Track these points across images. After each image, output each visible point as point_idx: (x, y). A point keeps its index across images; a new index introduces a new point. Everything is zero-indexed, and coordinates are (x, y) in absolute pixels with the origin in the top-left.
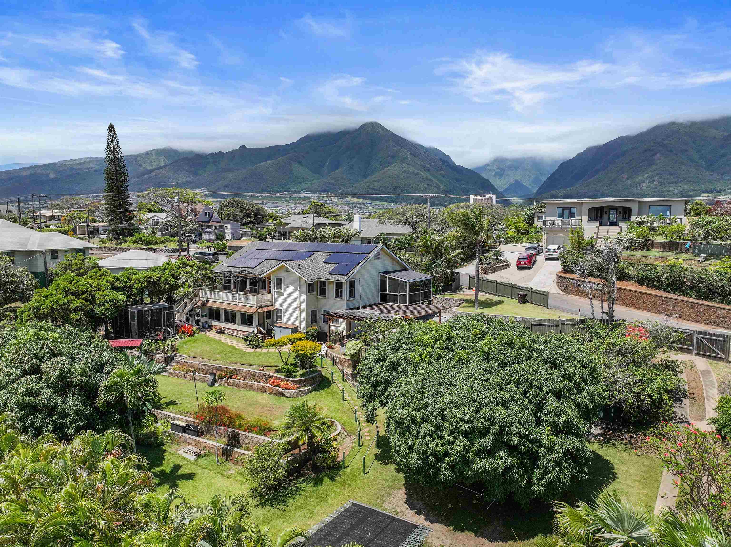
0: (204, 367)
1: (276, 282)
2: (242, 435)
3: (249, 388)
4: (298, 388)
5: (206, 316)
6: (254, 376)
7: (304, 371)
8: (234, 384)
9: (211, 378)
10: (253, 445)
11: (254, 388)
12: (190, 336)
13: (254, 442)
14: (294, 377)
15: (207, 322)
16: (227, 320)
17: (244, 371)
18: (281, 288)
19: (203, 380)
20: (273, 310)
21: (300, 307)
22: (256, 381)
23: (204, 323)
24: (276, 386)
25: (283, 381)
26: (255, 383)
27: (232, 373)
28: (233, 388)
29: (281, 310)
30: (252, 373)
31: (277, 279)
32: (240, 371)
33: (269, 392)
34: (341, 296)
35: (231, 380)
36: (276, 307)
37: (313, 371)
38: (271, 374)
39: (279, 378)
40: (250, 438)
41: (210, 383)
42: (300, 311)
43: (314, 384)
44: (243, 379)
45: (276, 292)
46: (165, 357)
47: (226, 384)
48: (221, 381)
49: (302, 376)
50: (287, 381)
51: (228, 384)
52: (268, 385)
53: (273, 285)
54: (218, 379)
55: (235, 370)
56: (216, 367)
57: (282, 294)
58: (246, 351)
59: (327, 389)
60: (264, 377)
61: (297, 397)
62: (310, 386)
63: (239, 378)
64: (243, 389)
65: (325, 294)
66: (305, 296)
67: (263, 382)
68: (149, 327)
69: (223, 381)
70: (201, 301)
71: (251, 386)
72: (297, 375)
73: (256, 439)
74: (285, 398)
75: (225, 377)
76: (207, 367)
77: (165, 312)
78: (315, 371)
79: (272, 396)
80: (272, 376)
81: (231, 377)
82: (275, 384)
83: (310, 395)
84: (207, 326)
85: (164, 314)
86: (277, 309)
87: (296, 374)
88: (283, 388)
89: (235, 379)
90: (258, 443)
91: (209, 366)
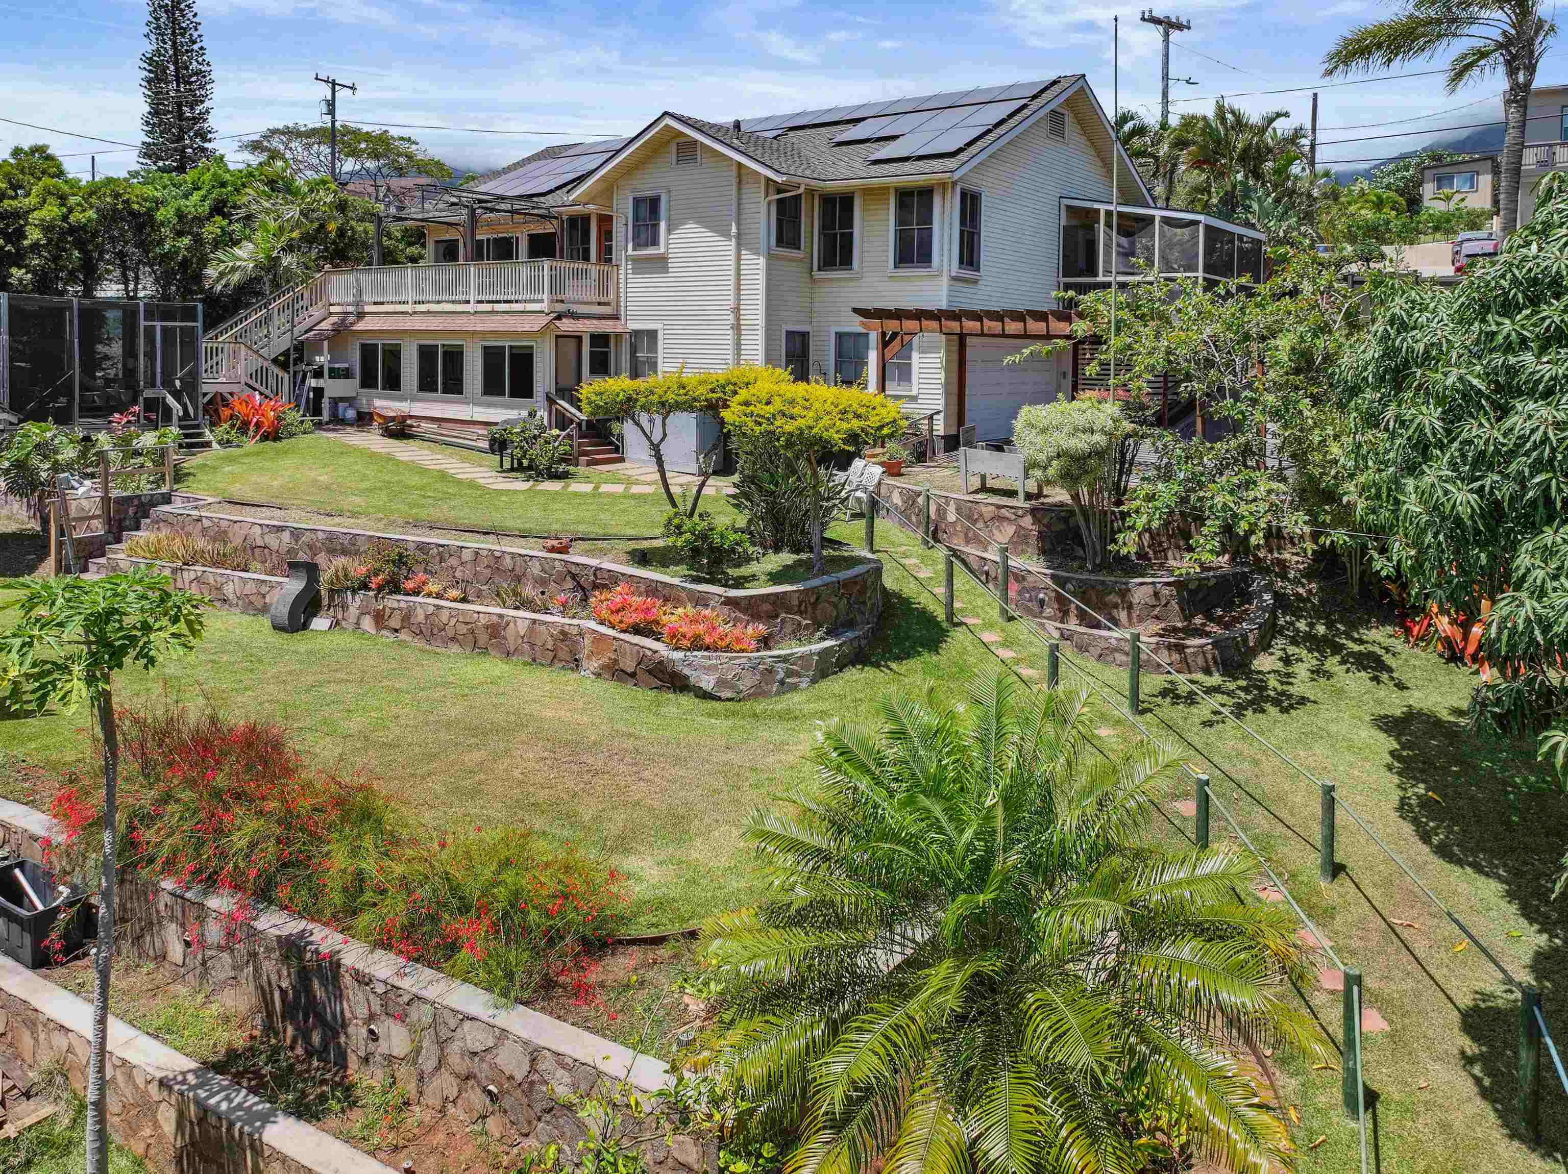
0: (272, 540)
1: (636, 218)
2: (363, 980)
3: (483, 638)
4: (765, 642)
5: (347, 374)
6: (519, 579)
7: (787, 558)
8: (407, 618)
9: (294, 586)
10: (445, 1084)
11: (511, 644)
12: (265, 438)
13: (455, 1059)
14: (739, 583)
15: (350, 401)
16: (427, 384)
17: (467, 555)
18: (655, 242)
19: (259, 604)
20: (618, 336)
21: (737, 310)
22: (525, 604)
23: (341, 405)
24: (637, 630)
25: (678, 602)
26: (521, 613)
27: (401, 561)
28: (402, 644)
29: (652, 335)
30: (508, 562)
31: (637, 202)
32: (444, 553)
33: (595, 664)
34: (925, 258)
35: (393, 601)
36: (633, 326)
37: (833, 560)
38: (607, 565)
39: (653, 589)
40: (421, 1014)
41: (283, 611)
42: (737, 328)
43: (850, 624)
44: (455, 593)
45: (636, 260)
46: (106, 500)
47: (367, 623)
48: (345, 607)
49: (776, 578)
50: (701, 600)
51: (380, 619)
52: (592, 625)
53: (622, 231)
54: (332, 592)
55: (422, 547)
56: (331, 537)
57: (660, 264)
58: (494, 487)
59: (928, 657)
60: (569, 584)
61: (758, 693)
62: (831, 633)
63: (434, 588)
64: (455, 649)
65: (847, 261)
66: (762, 261)
67: (564, 608)
68: (71, 379)
69: (355, 603)
70: (334, 319)
71: (495, 630)
72: (754, 577)
73: (474, 1037)
74: (687, 701)
75: (365, 586)
76: (286, 536)
77: (158, 325)
78: (846, 559)
79: (610, 688)
80: (614, 578)
81: (393, 586)
82: (632, 617)
83: (835, 685)
84: (351, 414)
85: (150, 331)
86: (636, 333)
87: (744, 571)
88: (675, 639)
89: (416, 593)
90: (483, 1070)
91: (296, 534)
